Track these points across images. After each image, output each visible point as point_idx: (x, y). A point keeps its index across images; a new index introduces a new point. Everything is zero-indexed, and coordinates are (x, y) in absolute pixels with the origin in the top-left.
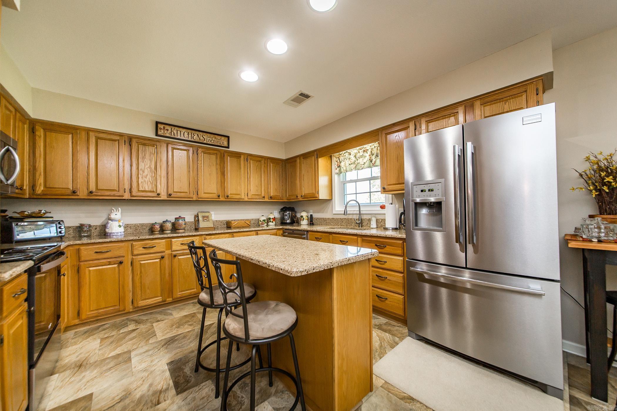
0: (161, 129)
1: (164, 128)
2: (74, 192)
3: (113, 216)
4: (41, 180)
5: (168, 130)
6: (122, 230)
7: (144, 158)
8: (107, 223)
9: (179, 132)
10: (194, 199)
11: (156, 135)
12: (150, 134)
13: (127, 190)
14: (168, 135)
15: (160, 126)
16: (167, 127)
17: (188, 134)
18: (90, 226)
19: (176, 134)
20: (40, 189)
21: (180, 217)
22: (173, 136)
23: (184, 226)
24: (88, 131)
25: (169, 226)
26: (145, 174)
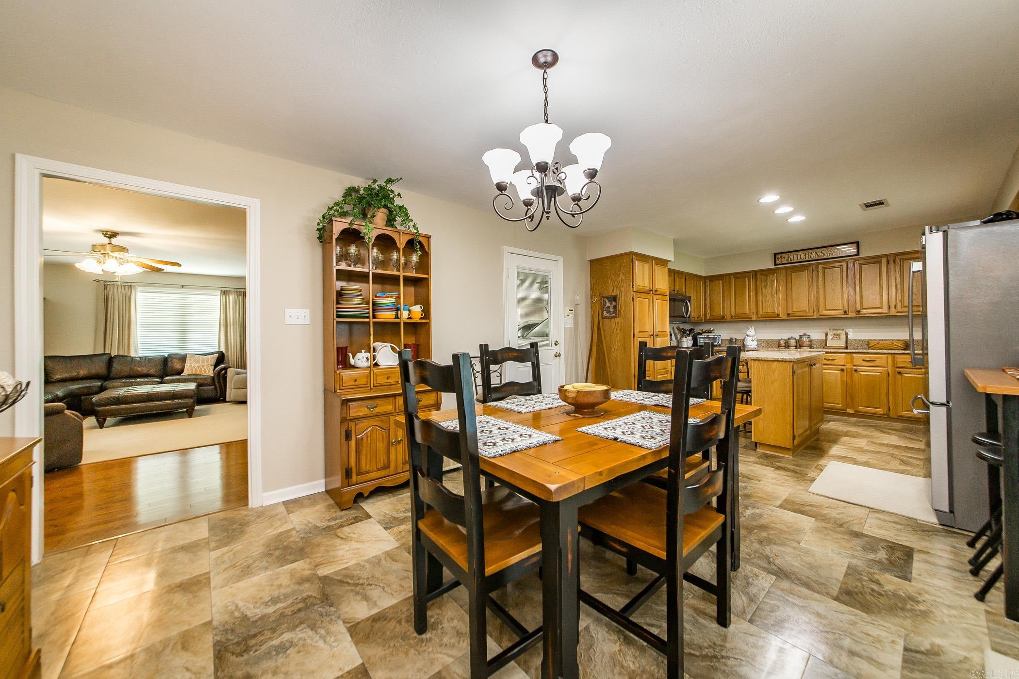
0: (778, 258)
1: (781, 256)
2: (723, 317)
3: (748, 333)
4: (708, 312)
5: (784, 258)
6: (755, 343)
7: (766, 286)
8: (745, 338)
9: (795, 256)
10: (816, 317)
11: (776, 265)
12: (770, 265)
13: (755, 313)
14: (785, 262)
15: (779, 256)
16: (784, 255)
17: (805, 255)
18: (736, 339)
19: (792, 259)
20: (708, 317)
21: (805, 335)
22: (790, 262)
23: (808, 343)
24: (729, 275)
25: (793, 342)
26: (768, 299)
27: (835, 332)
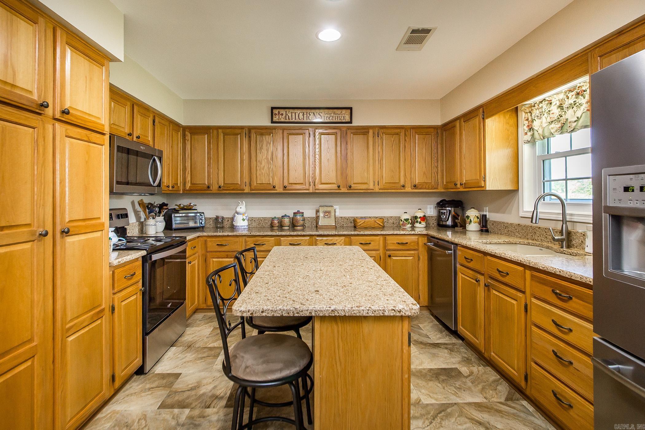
0: (276, 114)
1: (279, 112)
2: (208, 187)
3: (238, 210)
4: (189, 178)
5: (282, 114)
6: (246, 223)
7: (261, 148)
8: (235, 216)
9: (293, 114)
10: (311, 191)
11: (272, 123)
12: (266, 123)
13: (248, 183)
14: (283, 120)
15: (276, 112)
16: (282, 111)
17: (303, 115)
18: (223, 218)
19: (290, 117)
20: (188, 185)
21: (298, 212)
22: (288, 120)
23: (302, 222)
24: (218, 128)
25: (287, 221)
26: (262, 166)
27: (326, 209)
